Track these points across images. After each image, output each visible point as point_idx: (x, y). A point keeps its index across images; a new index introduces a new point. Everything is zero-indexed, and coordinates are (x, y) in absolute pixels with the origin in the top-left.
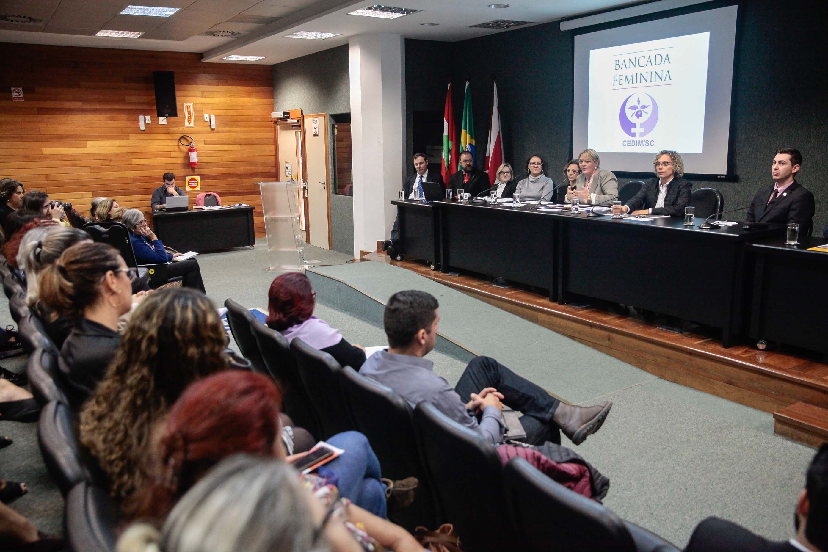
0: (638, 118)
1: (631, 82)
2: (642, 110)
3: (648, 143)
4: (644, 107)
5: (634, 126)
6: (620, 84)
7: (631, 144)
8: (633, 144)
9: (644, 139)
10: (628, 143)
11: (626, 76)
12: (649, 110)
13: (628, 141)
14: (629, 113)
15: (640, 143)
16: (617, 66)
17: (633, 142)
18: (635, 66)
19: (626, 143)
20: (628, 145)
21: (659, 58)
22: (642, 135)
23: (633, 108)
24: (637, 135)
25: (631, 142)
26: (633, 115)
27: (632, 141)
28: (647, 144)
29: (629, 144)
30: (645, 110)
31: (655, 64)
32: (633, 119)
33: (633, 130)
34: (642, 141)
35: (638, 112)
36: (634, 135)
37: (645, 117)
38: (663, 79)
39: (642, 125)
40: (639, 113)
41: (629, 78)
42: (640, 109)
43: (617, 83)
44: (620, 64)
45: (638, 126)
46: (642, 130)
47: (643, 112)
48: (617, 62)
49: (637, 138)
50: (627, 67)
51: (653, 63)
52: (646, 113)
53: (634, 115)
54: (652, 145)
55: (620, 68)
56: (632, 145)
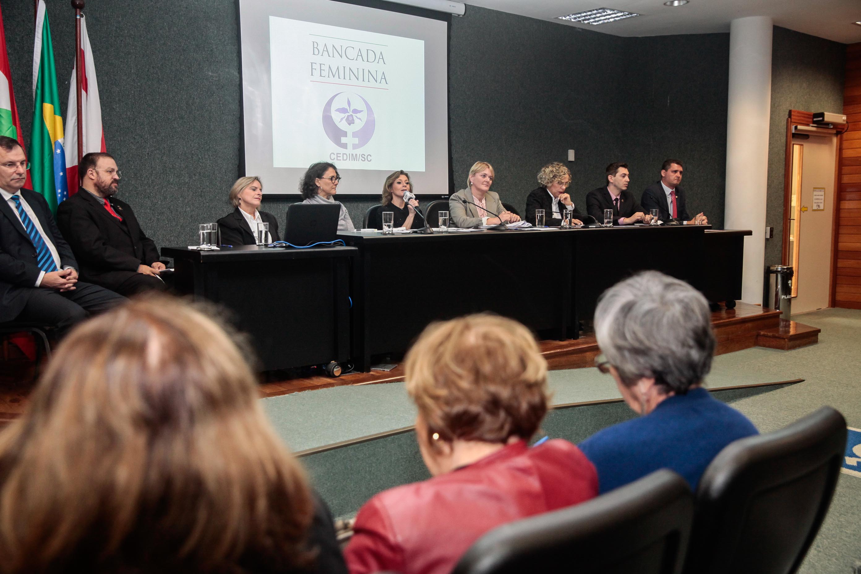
0: (349, 124)
1: (337, 75)
2: (353, 114)
3: (365, 158)
4: (355, 111)
5: (345, 134)
6: (321, 76)
7: (341, 158)
8: (345, 158)
9: (359, 151)
10: (337, 156)
11: (330, 67)
12: (364, 116)
13: (337, 154)
14: (337, 117)
15: (354, 158)
16: (316, 52)
17: (345, 156)
18: (341, 57)
19: (335, 156)
20: (337, 160)
21: (371, 54)
22: (355, 147)
23: (343, 110)
24: (350, 146)
25: (341, 155)
26: (342, 119)
27: (343, 154)
28: (363, 159)
29: (339, 158)
30: (358, 115)
31: (368, 61)
32: (343, 125)
33: (344, 140)
34: (356, 155)
35: (348, 116)
36: (345, 146)
37: (358, 125)
38: (379, 81)
39: (355, 135)
40: (350, 119)
41: (334, 70)
42: (351, 113)
43: (317, 73)
44: (321, 48)
45: (350, 134)
46: (356, 141)
47: (355, 118)
48: (315, 44)
49: (350, 151)
50: (331, 55)
51: (365, 59)
52: (360, 119)
53: (344, 119)
54: (369, 160)
55: (321, 54)
56: (343, 160)
